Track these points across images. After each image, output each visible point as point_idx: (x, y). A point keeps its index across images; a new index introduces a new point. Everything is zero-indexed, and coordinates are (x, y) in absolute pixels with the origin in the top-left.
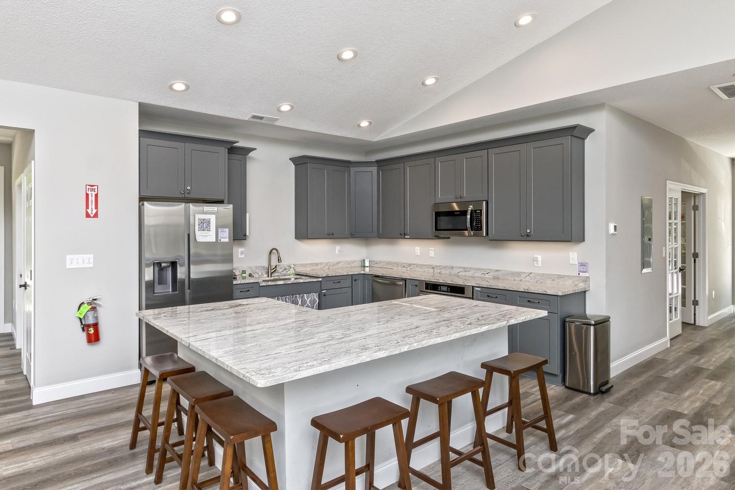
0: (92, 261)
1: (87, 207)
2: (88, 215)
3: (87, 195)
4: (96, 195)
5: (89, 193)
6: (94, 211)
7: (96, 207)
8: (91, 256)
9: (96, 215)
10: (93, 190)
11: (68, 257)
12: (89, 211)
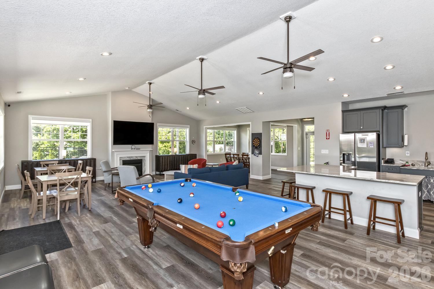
0: (328, 152)
1: (327, 136)
2: (327, 139)
3: (327, 133)
4: (329, 133)
5: (327, 132)
6: (329, 137)
7: (329, 136)
8: (328, 150)
9: (329, 139)
10: (328, 131)
11: (322, 150)
12: (327, 137)
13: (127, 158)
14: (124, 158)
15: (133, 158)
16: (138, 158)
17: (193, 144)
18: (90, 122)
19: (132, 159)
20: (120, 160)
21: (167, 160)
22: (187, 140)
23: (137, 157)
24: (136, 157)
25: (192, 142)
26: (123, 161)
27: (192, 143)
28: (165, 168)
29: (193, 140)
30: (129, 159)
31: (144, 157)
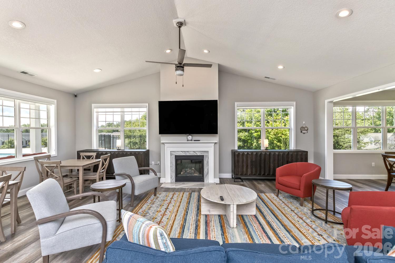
13: (181, 152)
14: (177, 152)
15: (190, 153)
16: (197, 154)
17: (304, 133)
18: (146, 107)
19: (188, 154)
20: (171, 154)
21: (247, 160)
22: (290, 126)
23: (196, 152)
24: (194, 152)
25: (302, 130)
26: (176, 156)
27: (301, 132)
28: (243, 171)
29: (302, 127)
30: (184, 155)
31: (207, 152)
